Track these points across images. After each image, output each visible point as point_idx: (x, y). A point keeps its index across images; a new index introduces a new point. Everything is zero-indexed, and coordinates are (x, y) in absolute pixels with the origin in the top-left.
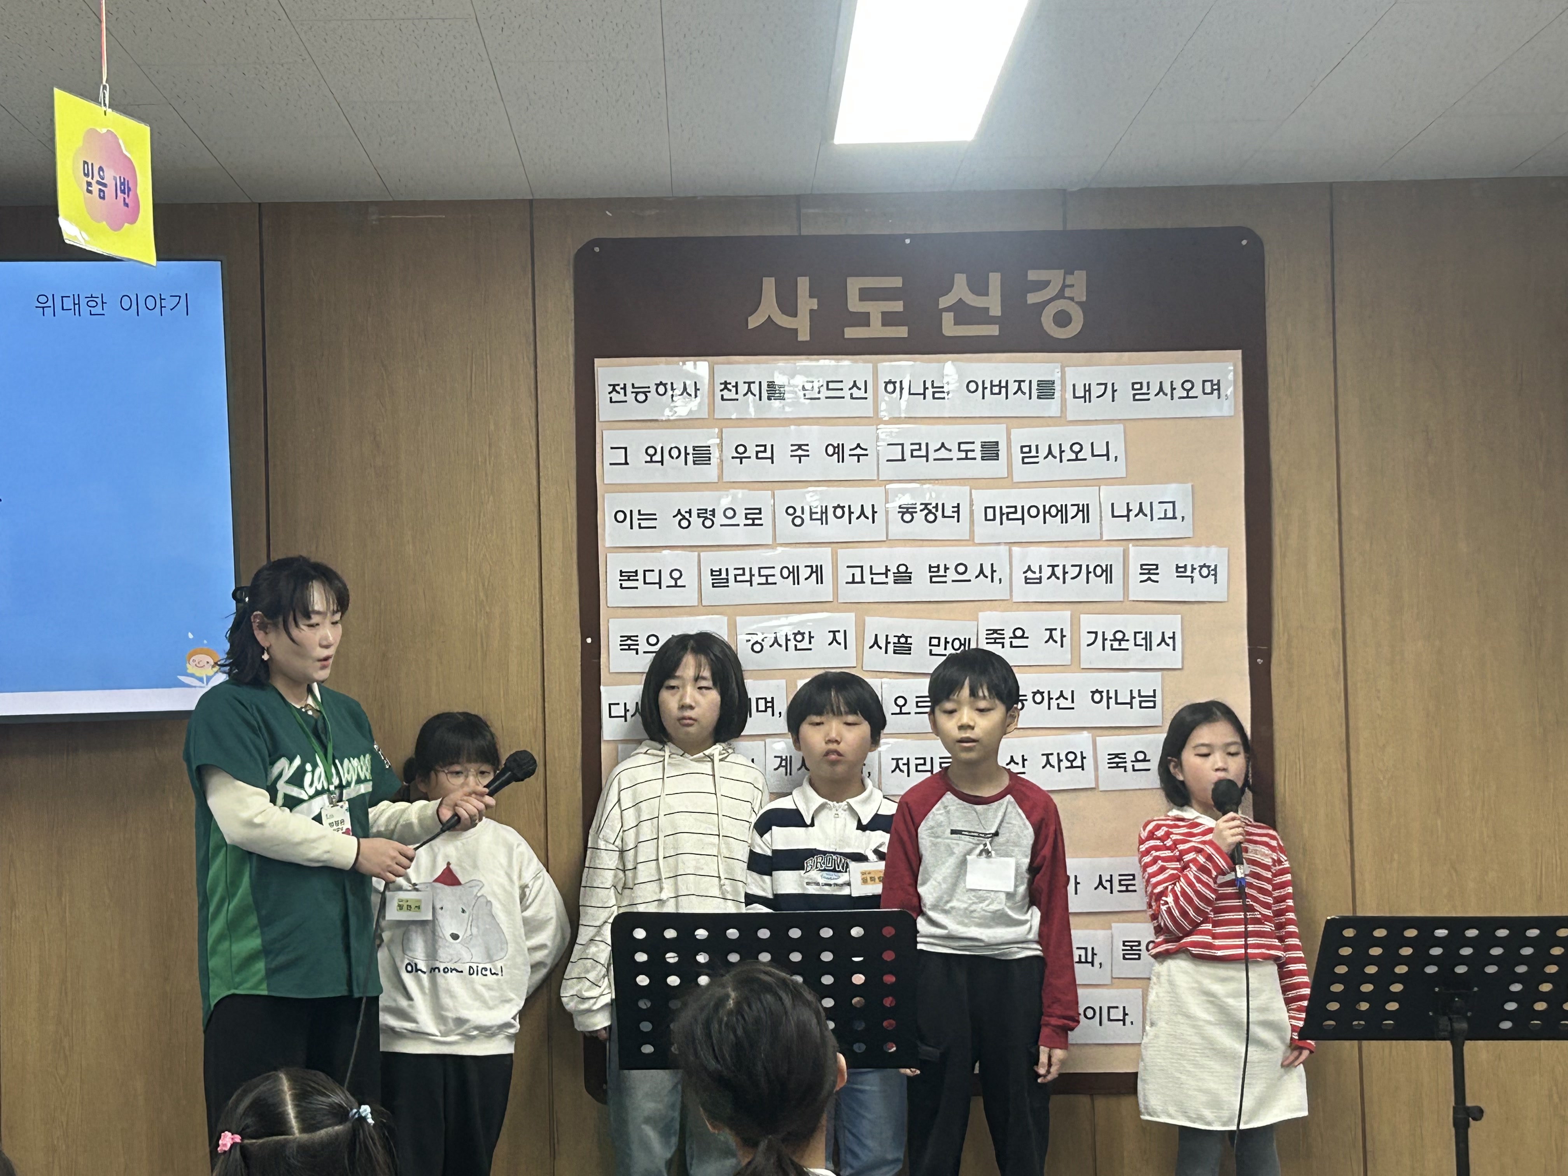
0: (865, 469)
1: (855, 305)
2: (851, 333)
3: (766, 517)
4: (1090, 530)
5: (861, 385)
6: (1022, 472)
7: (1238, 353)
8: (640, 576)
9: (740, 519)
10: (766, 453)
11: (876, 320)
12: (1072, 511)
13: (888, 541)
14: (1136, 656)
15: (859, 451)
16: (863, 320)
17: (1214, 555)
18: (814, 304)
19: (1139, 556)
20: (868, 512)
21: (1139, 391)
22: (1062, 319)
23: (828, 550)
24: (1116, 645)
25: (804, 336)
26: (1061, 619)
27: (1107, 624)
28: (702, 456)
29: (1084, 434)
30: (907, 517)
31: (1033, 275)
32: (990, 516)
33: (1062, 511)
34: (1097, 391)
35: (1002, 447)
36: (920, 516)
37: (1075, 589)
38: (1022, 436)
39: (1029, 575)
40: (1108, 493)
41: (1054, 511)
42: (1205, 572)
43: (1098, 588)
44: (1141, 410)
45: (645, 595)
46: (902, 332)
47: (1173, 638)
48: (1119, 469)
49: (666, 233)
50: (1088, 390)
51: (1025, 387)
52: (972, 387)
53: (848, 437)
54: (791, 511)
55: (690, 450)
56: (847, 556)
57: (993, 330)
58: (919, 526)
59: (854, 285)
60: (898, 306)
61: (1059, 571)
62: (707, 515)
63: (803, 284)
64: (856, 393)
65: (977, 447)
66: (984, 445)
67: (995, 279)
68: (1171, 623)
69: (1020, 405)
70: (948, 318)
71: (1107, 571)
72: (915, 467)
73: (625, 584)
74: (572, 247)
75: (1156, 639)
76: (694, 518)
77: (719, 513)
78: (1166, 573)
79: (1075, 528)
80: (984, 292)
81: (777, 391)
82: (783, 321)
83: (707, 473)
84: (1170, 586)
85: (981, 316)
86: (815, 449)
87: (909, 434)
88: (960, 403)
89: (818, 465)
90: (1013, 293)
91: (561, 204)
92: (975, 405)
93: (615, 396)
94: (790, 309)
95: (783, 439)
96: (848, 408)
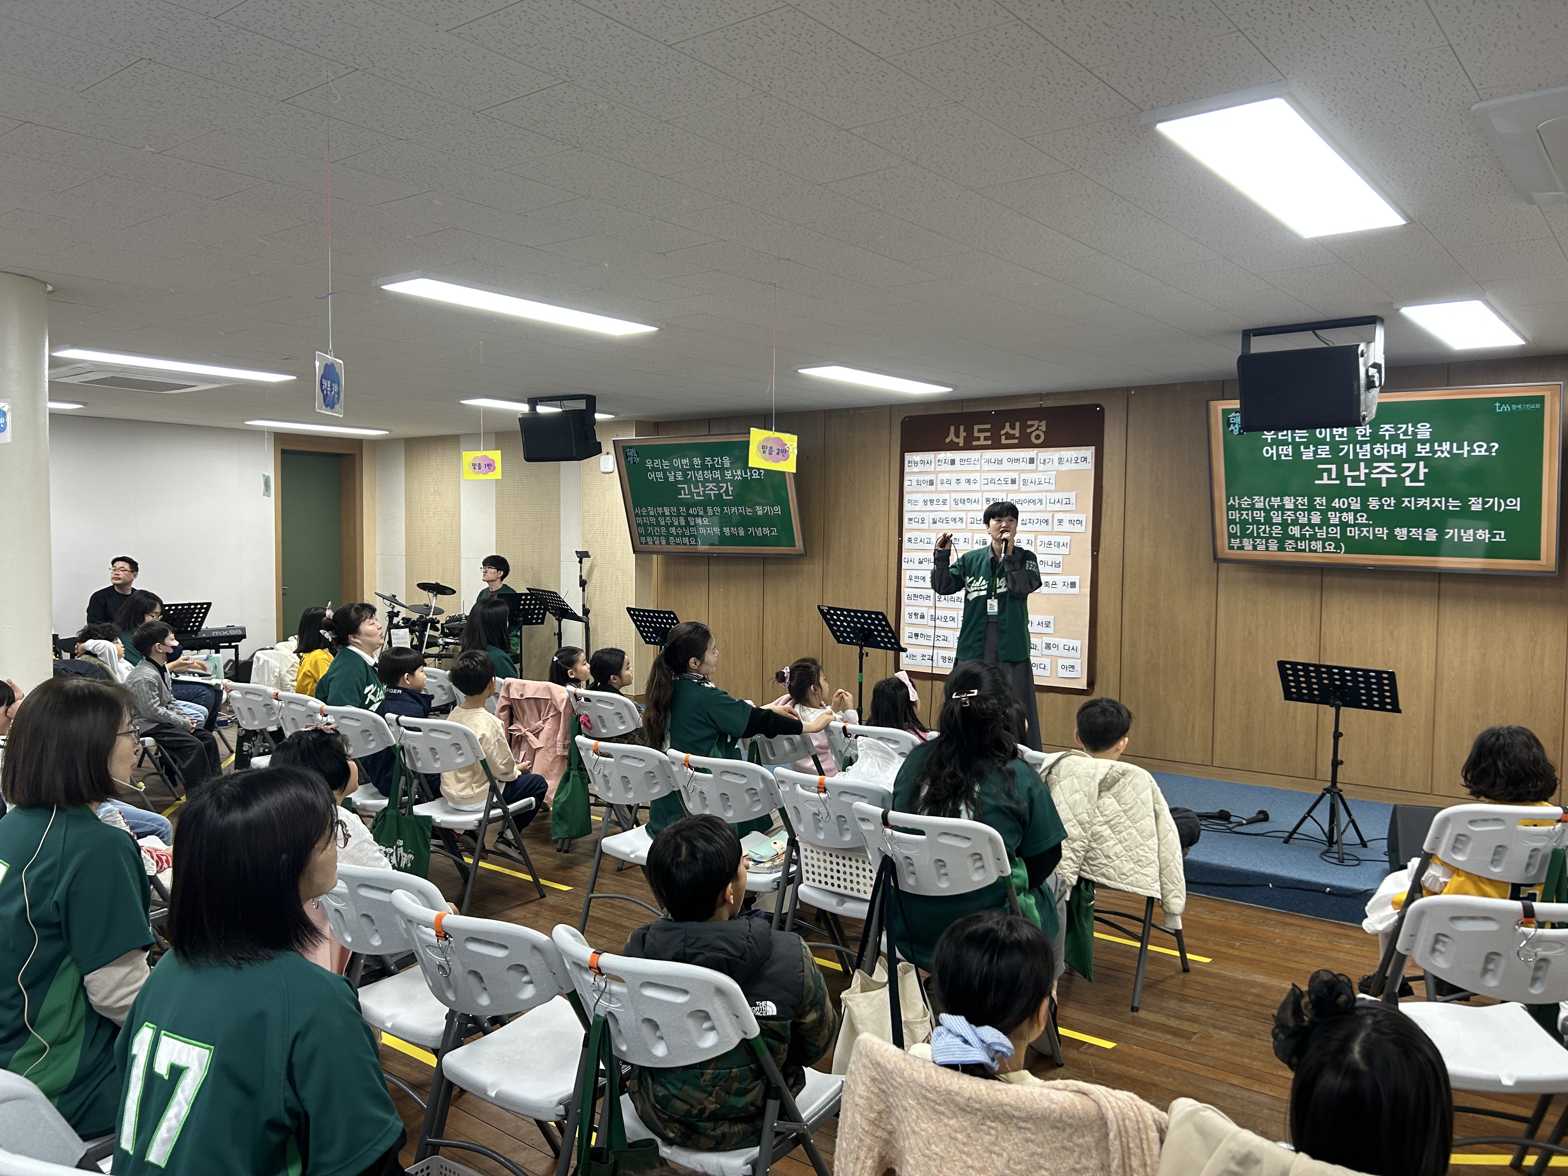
0: (976, 487)
1: (976, 434)
2: (975, 443)
3: (948, 502)
4: (1042, 507)
5: (977, 460)
6: (1023, 488)
7: (1093, 448)
8: (914, 520)
9: (941, 502)
10: (949, 482)
11: (982, 439)
12: (1037, 501)
14: (1054, 550)
15: (975, 481)
17: (1082, 517)
18: (965, 434)
19: (1058, 516)
20: (977, 501)
21: (1061, 461)
22: (1038, 437)
23: (965, 513)
24: (1049, 546)
25: (961, 444)
26: (1031, 537)
27: (1046, 539)
28: (931, 483)
29: (1042, 476)
31: (1029, 423)
33: (1034, 501)
34: (1047, 461)
35: (1017, 480)
37: (1037, 527)
38: (1023, 476)
40: (1049, 495)
41: (1031, 501)
42: (1078, 522)
43: (1044, 527)
44: (1061, 467)
45: (914, 525)
46: (989, 442)
47: (1067, 544)
48: (1053, 487)
49: (926, 413)
50: (1044, 461)
51: (1025, 460)
52: (1009, 460)
53: (972, 476)
54: (955, 500)
55: (928, 481)
56: (971, 514)
57: (1016, 441)
59: (976, 428)
60: (988, 434)
61: (1032, 521)
62: (932, 501)
63: (962, 428)
65: (1010, 480)
66: (1012, 479)
67: (1018, 424)
68: (1066, 539)
69: (1023, 466)
70: (1003, 437)
71: (1047, 521)
72: (991, 487)
73: (910, 522)
74: (901, 419)
75: (1061, 544)
76: (928, 502)
77: (935, 501)
78: (1066, 523)
79: (1038, 507)
80: (1014, 429)
81: (953, 462)
82: (956, 440)
83: (933, 488)
84: (1066, 527)
85: (1012, 437)
86: (963, 480)
87: (990, 476)
88: (1006, 465)
89: (964, 486)
90: (1023, 429)
91: (898, 406)
92: (1009, 466)
93: (910, 464)
94: (958, 436)
95: (953, 477)
96: (972, 467)
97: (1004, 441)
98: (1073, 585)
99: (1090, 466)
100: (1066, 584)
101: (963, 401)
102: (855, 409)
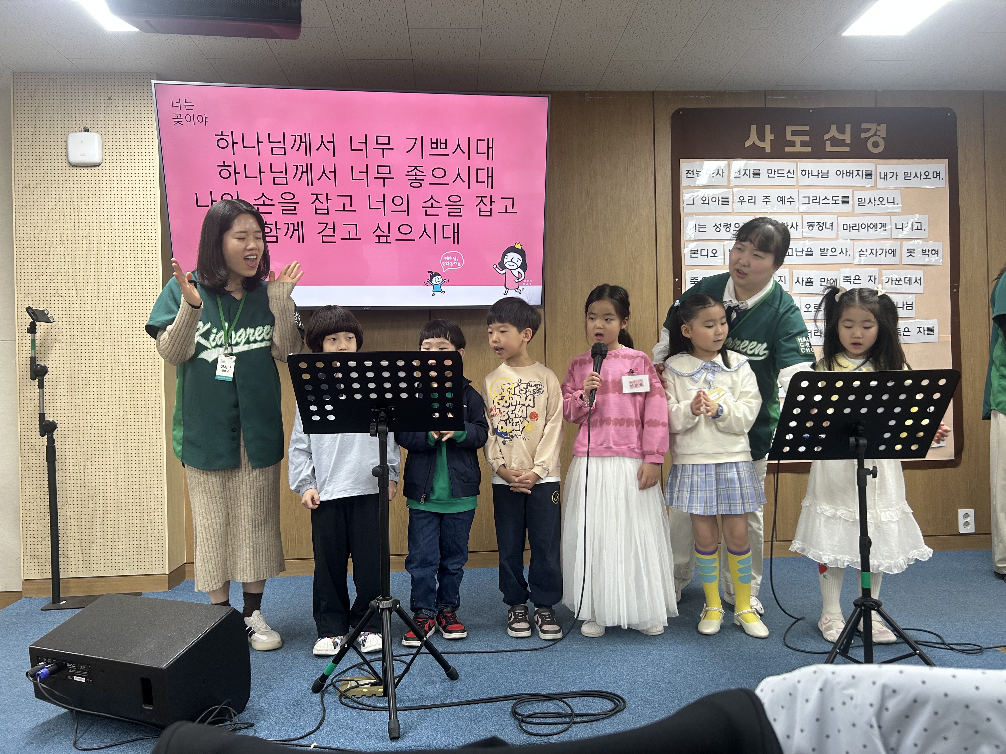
0: (793, 207)
1: (789, 137)
2: (787, 149)
4: (886, 234)
5: (792, 171)
6: (859, 210)
7: (946, 161)
8: (699, 252)
10: (752, 200)
11: (798, 144)
12: (879, 226)
13: (803, 238)
14: (905, 288)
15: (791, 200)
16: (793, 144)
17: (937, 245)
18: (772, 137)
19: (908, 245)
20: (795, 226)
21: (907, 176)
22: (876, 145)
24: (897, 283)
25: (768, 150)
26: (874, 271)
27: (894, 274)
28: (725, 201)
29: (884, 194)
30: (811, 228)
31: (864, 126)
32: (845, 228)
33: (875, 226)
34: (890, 175)
35: (851, 199)
36: (816, 227)
37: (882, 259)
38: (859, 194)
39: (861, 253)
40: (895, 219)
41: (872, 226)
42: (933, 252)
43: (889, 259)
44: (908, 184)
45: (701, 260)
46: (809, 149)
47: (920, 280)
48: (898, 207)
49: (709, 106)
50: (886, 175)
51: (860, 173)
52: (838, 173)
53: (786, 193)
55: (720, 199)
57: (847, 149)
58: (815, 232)
59: (789, 129)
60: (807, 138)
61: (874, 252)
62: (727, 226)
63: (768, 128)
64: (790, 175)
65: (840, 199)
66: (843, 198)
67: (848, 127)
68: (919, 274)
69: (857, 180)
70: (828, 144)
71: (894, 252)
72: (815, 207)
73: (693, 256)
74: (671, 111)
75: (913, 281)
76: (722, 228)
77: (733, 226)
78: (918, 253)
79: (881, 233)
80: (843, 133)
81: (757, 174)
82: (760, 144)
83: (727, 208)
84: (919, 258)
85: (842, 143)
86: (773, 199)
87: (812, 193)
88: (833, 180)
89: (775, 205)
90: (855, 134)
91: (666, 93)
92: (839, 180)
93: (689, 175)
94: (763, 139)
95: (759, 194)
96: (785, 181)
97: (829, 148)
98: (930, 331)
99: (943, 183)
100: (922, 330)
101: (765, 93)
102: (592, 93)
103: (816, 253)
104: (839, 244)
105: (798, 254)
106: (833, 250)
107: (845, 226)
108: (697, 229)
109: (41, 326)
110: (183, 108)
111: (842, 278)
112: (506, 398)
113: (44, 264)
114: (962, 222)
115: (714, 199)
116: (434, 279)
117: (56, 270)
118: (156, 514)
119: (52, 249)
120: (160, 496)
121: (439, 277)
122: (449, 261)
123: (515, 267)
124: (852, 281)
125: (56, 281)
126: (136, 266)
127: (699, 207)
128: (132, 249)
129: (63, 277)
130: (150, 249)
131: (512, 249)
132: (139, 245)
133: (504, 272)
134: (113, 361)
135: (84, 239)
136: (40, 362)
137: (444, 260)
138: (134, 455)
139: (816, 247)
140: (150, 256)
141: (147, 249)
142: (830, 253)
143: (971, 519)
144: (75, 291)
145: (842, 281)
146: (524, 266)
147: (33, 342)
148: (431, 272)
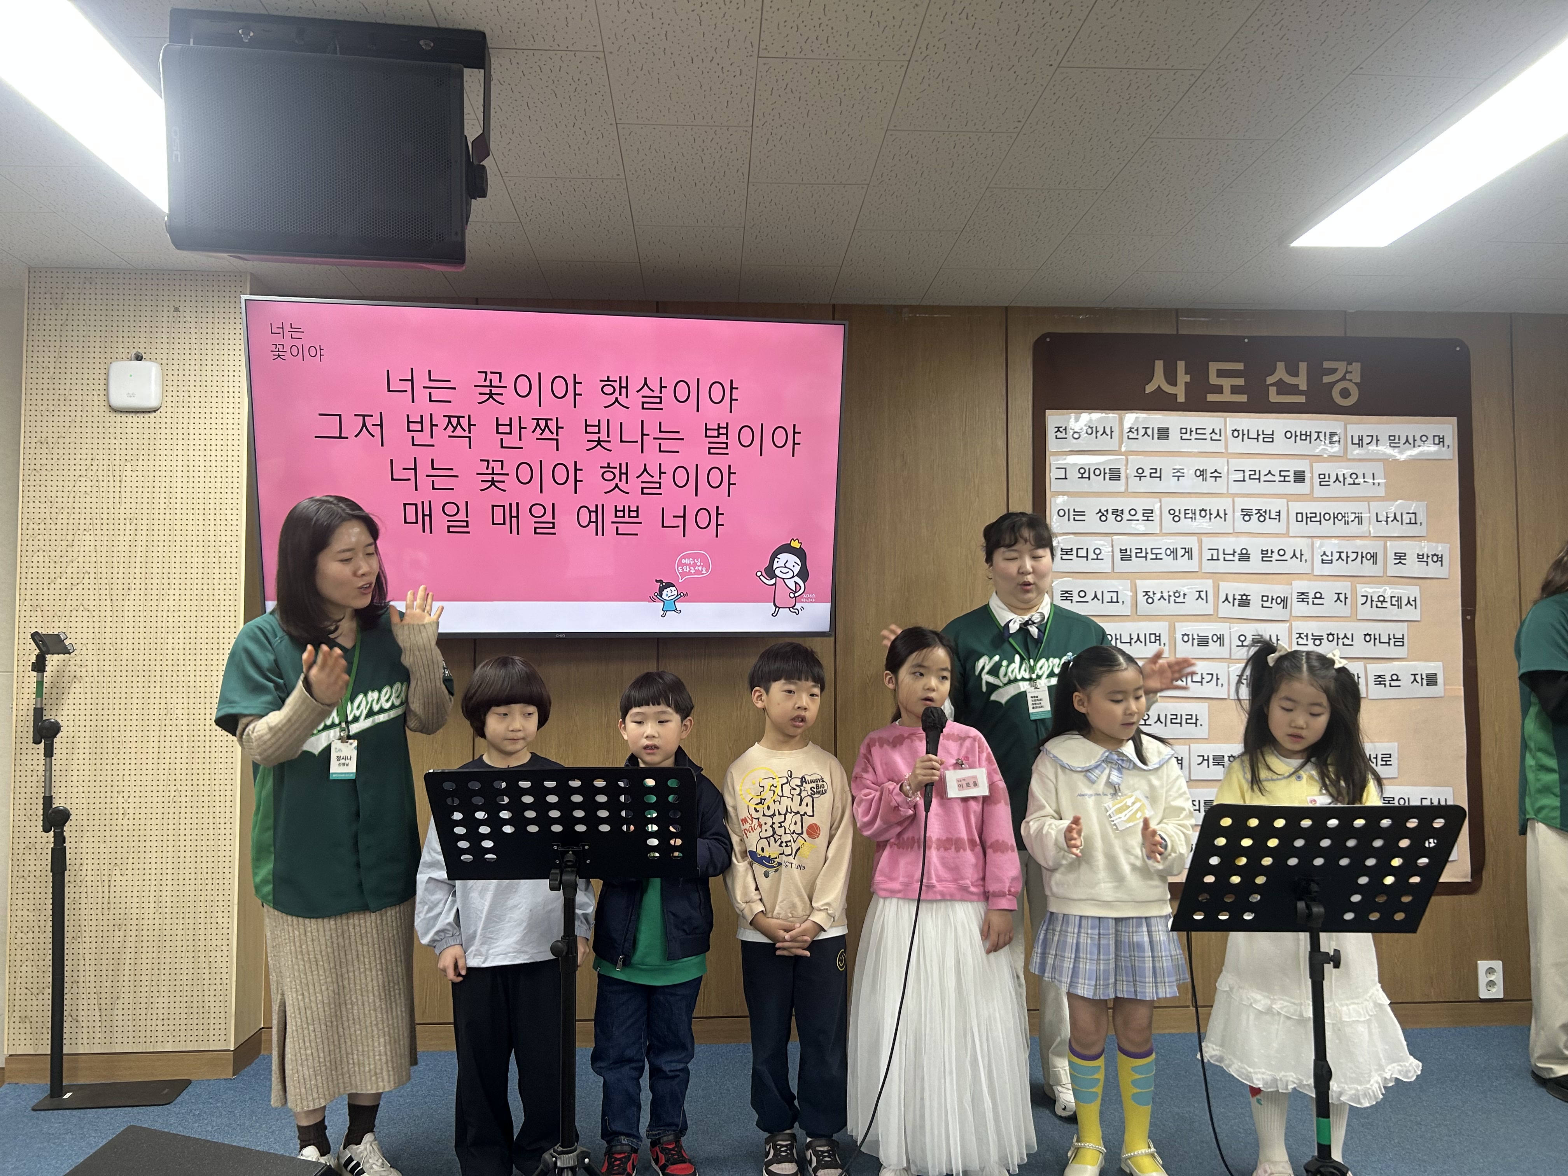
0: (1219, 486)
1: (1214, 380)
2: (1211, 398)
3: (1156, 515)
4: (1362, 530)
5: (1217, 431)
6: (1319, 491)
7: (1454, 420)
8: (1074, 552)
9: (1140, 516)
10: (1156, 474)
11: (1227, 390)
13: (1236, 534)
14: (1392, 612)
15: (1216, 474)
16: (1219, 390)
17: (1440, 549)
18: (1188, 378)
19: (1394, 547)
20: (1222, 514)
21: (1393, 441)
22: (1345, 394)
23: (1195, 538)
24: (1379, 604)
25: (1181, 399)
26: (1343, 586)
27: (1373, 591)
28: (1115, 475)
29: (1358, 468)
30: (1247, 518)
31: (1327, 365)
32: (1300, 519)
33: (1345, 517)
34: (1367, 440)
35: (1308, 475)
36: (1255, 518)
38: (1319, 467)
39: (1325, 558)
40: (1375, 506)
41: (1340, 517)
42: (1435, 558)
43: (1368, 568)
44: (1395, 454)
45: (1077, 564)
46: (1243, 398)
47: (1415, 601)
48: (1381, 491)
49: (1093, 330)
50: (1361, 439)
51: (1322, 436)
52: (1289, 435)
53: (1209, 464)
54: (1172, 512)
55: (1107, 471)
56: (1208, 542)
57: (1302, 399)
58: (1254, 524)
59: (1213, 367)
60: (1241, 382)
61: (1344, 556)
62: (1117, 513)
63: (1181, 365)
64: (1215, 437)
65: (1292, 474)
66: (1295, 473)
67: (1303, 367)
68: (1411, 591)
69: (1317, 447)
70: (1273, 390)
71: (1374, 556)
72: (1252, 486)
73: (1065, 557)
74: (1032, 338)
75: (1405, 601)
76: (1110, 515)
77: (1126, 512)
78: (1411, 559)
79: (1354, 528)
80: (1296, 374)
81: (1163, 434)
82: (1168, 389)
83: (1119, 486)
84: (1413, 568)
85: (1294, 390)
86: (1188, 472)
87: (1248, 464)
88: (1281, 445)
89: (1190, 483)
90: (1314, 376)
91: (1026, 309)
92: (1290, 447)
93: (1059, 435)
94: (1173, 382)
95: (1167, 465)
96: (1209, 446)
97: (1274, 397)
98: (1432, 680)
99: (1450, 453)
100: (1418, 678)
101: (1178, 312)
102: (914, 309)
103: (1255, 556)
104: (1290, 545)
105: (1228, 557)
106: (1282, 553)
107: (1300, 516)
108: (1072, 517)
109: (53, 661)
110: (288, 335)
111: (1295, 596)
112: (770, 802)
113: (64, 559)
114: (1479, 512)
115: (1097, 472)
116: (664, 593)
117: (81, 570)
118: (219, 954)
119: (77, 537)
120: (226, 925)
121: (673, 589)
122: (689, 565)
123: (790, 574)
124: (1310, 601)
125: (80, 586)
126: (206, 565)
127: (1074, 483)
128: (201, 538)
129: (92, 581)
130: (229, 539)
131: (787, 549)
132: (212, 533)
133: (773, 581)
134: (163, 712)
135: (128, 522)
136: (48, 716)
137: (681, 564)
138: (188, 860)
139: (1254, 547)
140: (228, 549)
141: (223, 538)
142: (1275, 556)
143: (1498, 977)
144: (109, 603)
145: (1295, 600)
146: (804, 574)
147: (40, 684)
148: (661, 582)
